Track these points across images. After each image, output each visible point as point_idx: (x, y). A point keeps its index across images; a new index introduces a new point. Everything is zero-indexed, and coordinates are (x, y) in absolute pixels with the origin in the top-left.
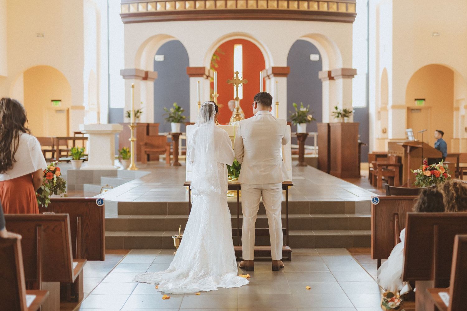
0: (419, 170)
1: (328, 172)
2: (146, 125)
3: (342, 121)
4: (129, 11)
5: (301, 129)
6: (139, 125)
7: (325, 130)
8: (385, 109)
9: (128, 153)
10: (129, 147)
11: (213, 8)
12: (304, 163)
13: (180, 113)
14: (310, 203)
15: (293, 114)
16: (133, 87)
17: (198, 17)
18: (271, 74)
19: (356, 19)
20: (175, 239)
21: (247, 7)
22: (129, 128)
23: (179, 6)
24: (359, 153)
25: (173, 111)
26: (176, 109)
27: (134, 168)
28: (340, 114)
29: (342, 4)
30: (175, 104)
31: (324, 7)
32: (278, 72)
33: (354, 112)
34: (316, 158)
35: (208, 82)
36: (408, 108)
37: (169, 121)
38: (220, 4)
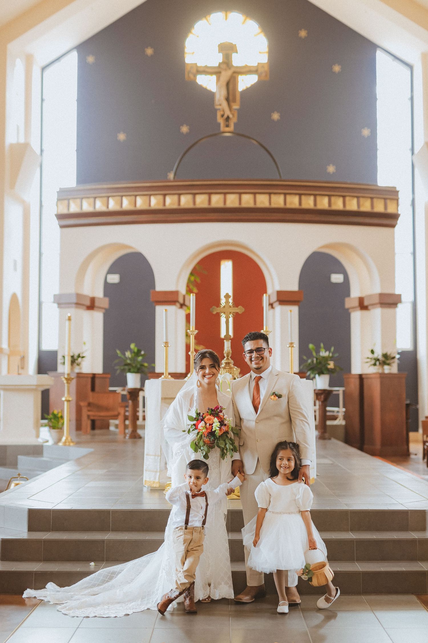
1: (361, 448)
2: (91, 376)
3: (380, 371)
4: (68, 209)
5: (322, 382)
6: (80, 376)
7: (354, 386)
9: (60, 419)
10: (63, 411)
11: (191, 206)
12: (327, 435)
13: (140, 358)
14: (350, 511)
15: (309, 361)
16: (69, 319)
17: (169, 219)
18: (275, 302)
19: (399, 222)
21: (240, 203)
22: (63, 381)
23: (140, 203)
24: (407, 419)
25: (130, 356)
26: (134, 352)
27: (69, 442)
28: (378, 360)
29: (379, 200)
30: (132, 346)
31: (352, 205)
32: (284, 298)
33: (397, 357)
34: (343, 425)
35: (182, 313)
37: (123, 370)
38: (201, 200)
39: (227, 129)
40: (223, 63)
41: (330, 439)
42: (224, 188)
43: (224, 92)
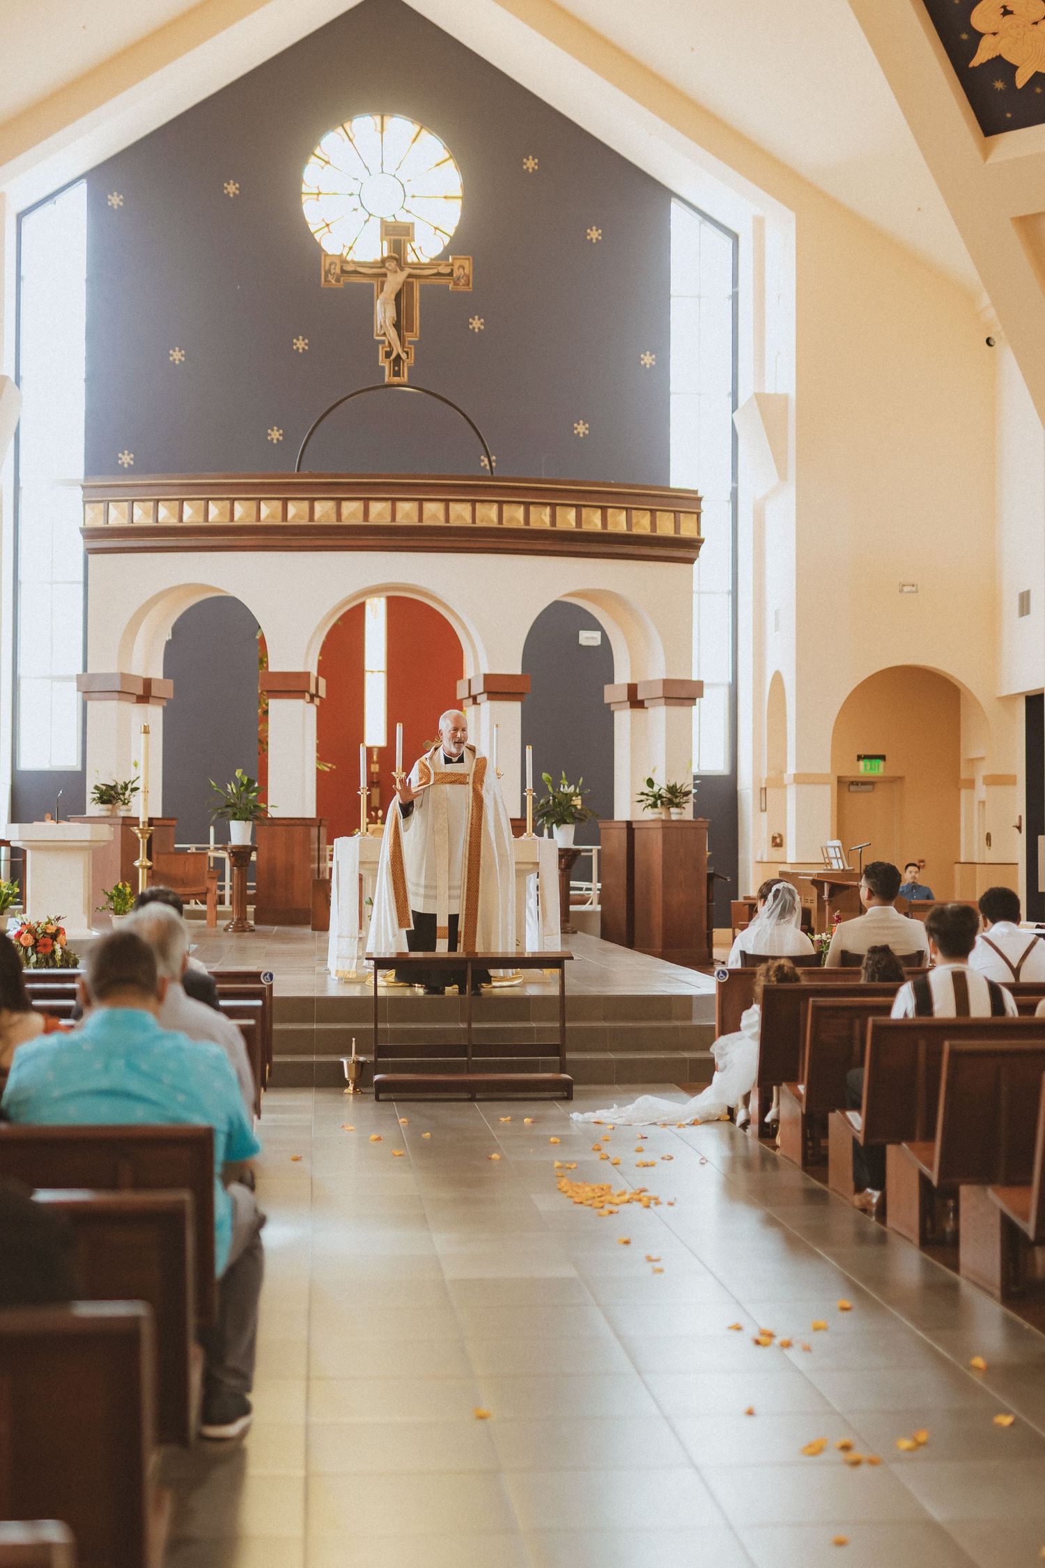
0: (824, 934)
3: (663, 817)
4: (107, 521)
5: (563, 837)
7: (618, 840)
8: (776, 782)
11: (332, 521)
12: (570, 926)
13: (251, 795)
14: (603, 998)
15: (542, 800)
18: (480, 693)
19: (702, 553)
20: (347, 1063)
21: (421, 520)
23: (242, 513)
24: (709, 901)
25: (235, 791)
26: (242, 785)
28: (660, 797)
29: (665, 515)
30: (238, 773)
31: (618, 523)
32: (498, 688)
33: (694, 791)
34: (597, 912)
35: (312, 710)
36: (840, 780)
37: (222, 815)
38: (351, 512)
39: (396, 380)
40: (390, 257)
41: (575, 932)
42: (394, 490)
43: (391, 312)
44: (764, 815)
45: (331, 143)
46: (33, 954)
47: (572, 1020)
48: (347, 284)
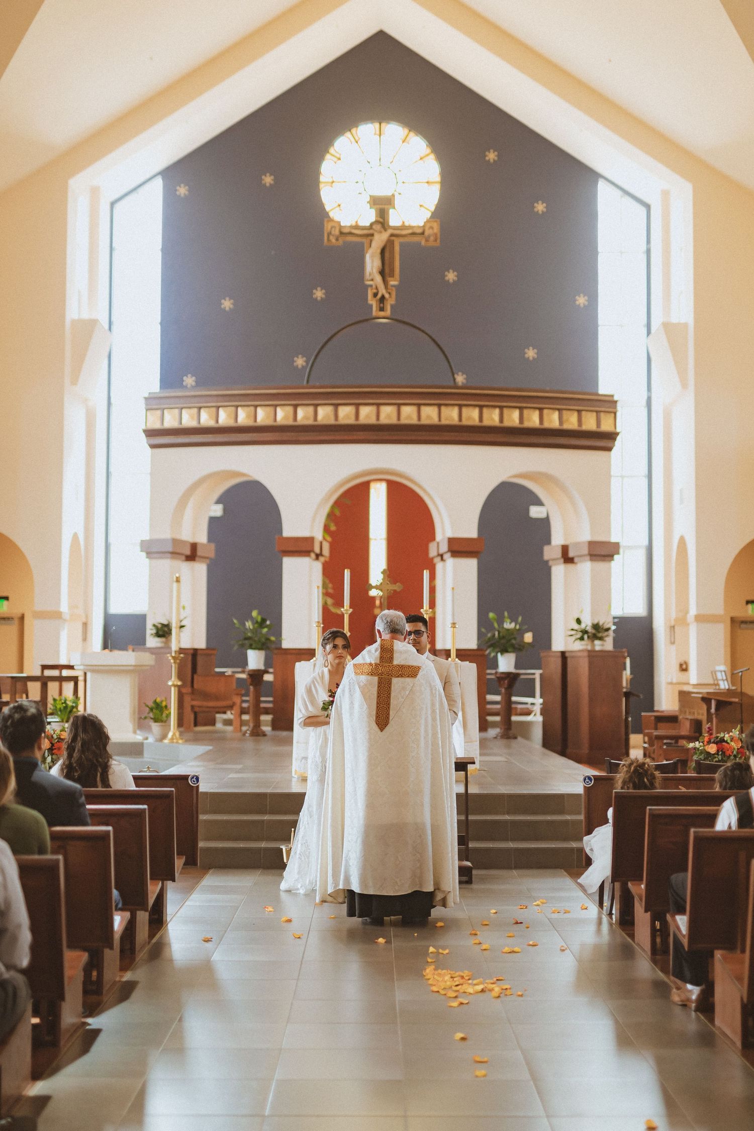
0: (698, 742)
1: (563, 753)
2: (192, 651)
3: (589, 648)
4: (162, 423)
5: (506, 663)
7: (555, 666)
8: (682, 621)
9: (164, 709)
10: (168, 698)
11: (332, 421)
12: (512, 733)
13: (265, 630)
14: (507, 796)
15: (489, 635)
16: (178, 580)
17: (300, 439)
18: (446, 552)
19: (617, 442)
20: (286, 849)
21: (399, 418)
22: (170, 660)
23: (263, 416)
25: (251, 627)
26: (257, 622)
27: (177, 739)
28: (586, 632)
29: (589, 414)
30: (255, 614)
31: (553, 420)
32: (459, 548)
33: (613, 628)
34: (539, 722)
35: (318, 567)
36: (733, 620)
37: (242, 646)
38: (346, 414)
39: (382, 314)
40: (377, 222)
41: (515, 738)
42: (377, 397)
43: (377, 263)
44: (673, 648)
45: (342, 144)
46: (48, 756)
47: (474, 814)
48: (344, 242)
